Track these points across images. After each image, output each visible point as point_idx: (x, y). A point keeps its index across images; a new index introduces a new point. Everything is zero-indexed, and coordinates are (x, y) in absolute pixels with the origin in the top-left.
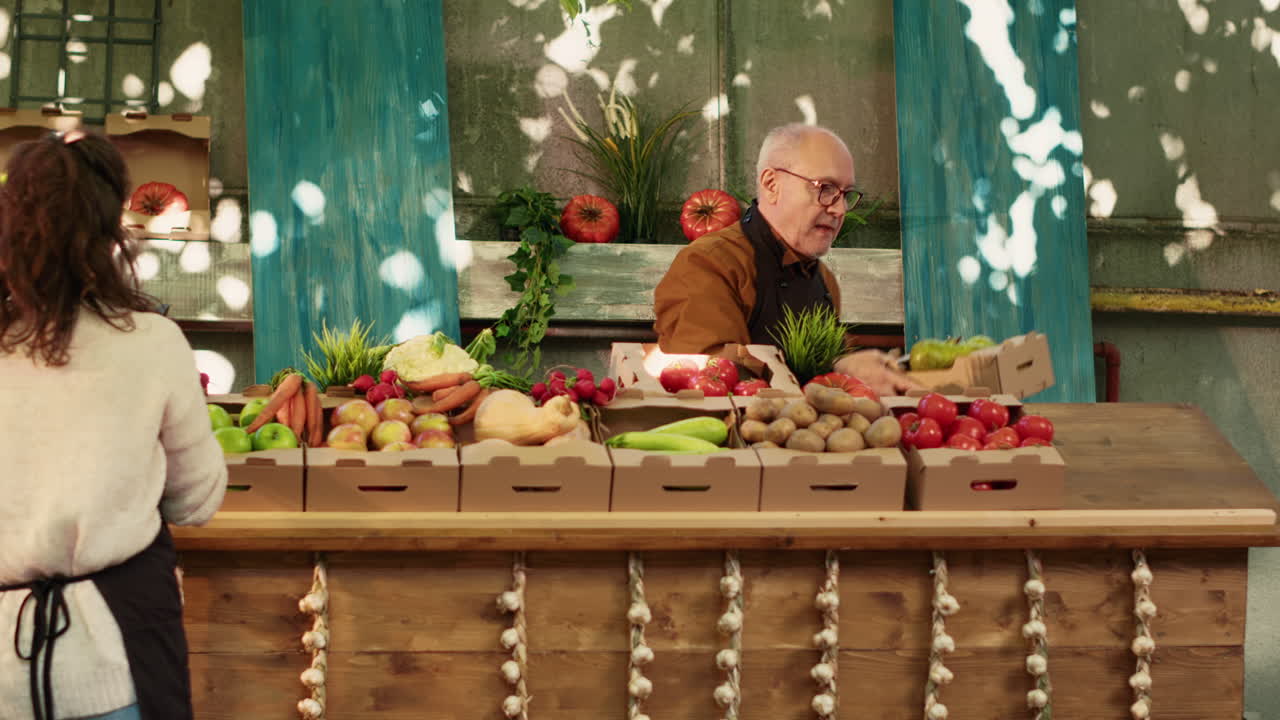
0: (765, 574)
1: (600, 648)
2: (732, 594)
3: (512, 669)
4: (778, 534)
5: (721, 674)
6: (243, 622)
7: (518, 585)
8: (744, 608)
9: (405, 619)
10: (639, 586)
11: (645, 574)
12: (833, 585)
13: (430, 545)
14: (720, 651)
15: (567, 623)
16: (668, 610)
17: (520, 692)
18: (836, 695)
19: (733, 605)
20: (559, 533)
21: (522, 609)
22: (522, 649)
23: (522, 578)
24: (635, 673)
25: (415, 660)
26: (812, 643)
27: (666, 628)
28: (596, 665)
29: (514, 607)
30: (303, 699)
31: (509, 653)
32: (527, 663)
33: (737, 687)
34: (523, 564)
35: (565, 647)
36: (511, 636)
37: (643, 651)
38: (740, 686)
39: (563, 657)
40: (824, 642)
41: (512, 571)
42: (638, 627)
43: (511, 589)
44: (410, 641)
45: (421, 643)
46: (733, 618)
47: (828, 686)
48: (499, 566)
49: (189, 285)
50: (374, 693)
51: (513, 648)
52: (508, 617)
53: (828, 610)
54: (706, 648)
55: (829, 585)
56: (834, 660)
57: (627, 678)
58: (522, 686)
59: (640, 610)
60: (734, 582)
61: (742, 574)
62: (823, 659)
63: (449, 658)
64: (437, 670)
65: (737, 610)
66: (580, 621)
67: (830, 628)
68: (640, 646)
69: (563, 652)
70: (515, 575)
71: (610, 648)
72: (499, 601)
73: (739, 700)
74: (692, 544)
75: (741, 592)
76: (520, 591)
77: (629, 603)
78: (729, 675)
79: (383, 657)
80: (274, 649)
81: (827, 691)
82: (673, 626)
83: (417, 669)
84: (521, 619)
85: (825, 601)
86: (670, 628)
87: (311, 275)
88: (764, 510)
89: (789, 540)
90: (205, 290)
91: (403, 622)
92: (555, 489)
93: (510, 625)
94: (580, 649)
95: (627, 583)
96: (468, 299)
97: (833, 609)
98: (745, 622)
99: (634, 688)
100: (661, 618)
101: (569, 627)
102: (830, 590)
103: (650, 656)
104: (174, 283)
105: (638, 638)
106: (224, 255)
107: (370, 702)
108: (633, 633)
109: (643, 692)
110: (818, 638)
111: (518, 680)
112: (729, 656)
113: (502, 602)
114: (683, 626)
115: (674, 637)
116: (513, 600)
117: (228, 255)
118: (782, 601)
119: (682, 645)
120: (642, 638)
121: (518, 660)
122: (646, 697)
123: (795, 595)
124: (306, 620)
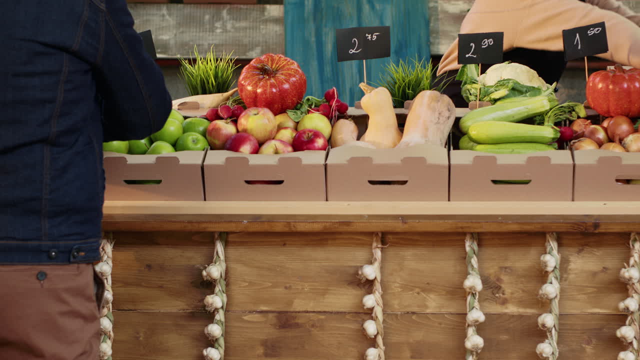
0: (580, 251)
1: (443, 311)
2: (550, 269)
3: (371, 327)
4: (587, 220)
5: (542, 334)
6: (161, 287)
7: (376, 260)
8: (561, 280)
9: (288, 285)
10: (474, 261)
11: (479, 250)
12: (636, 261)
13: (302, 227)
14: (540, 315)
15: (417, 290)
16: (499, 280)
17: (378, 346)
18: (637, 351)
19: (551, 277)
20: (404, 218)
21: (379, 279)
22: (378, 312)
23: (378, 254)
24: (471, 331)
25: (295, 318)
26: (617, 308)
27: (497, 295)
28: (440, 324)
29: (371, 277)
30: (207, 347)
31: (369, 313)
32: (384, 321)
33: (555, 344)
34: (380, 243)
35: (415, 309)
36: (370, 301)
37: (476, 315)
38: (558, 344)
39: (414, 317)
40: (627, 309)
41: (371, 249)
42: (474, 295)
43: (371, 262)
44: (290, 303)
45: (299, 305)
46: (551, 289)
47: (631, 343)
48: (362, 245)
49: (241, 34)
50: (264, 343)
51: (372, 309)
52: (368, 285)
53: (631, 282)
54: (530, 311)
55: (632, 262)
56: (637, 324)
57: (464, 336)
58: (380, 340)
59: (474, 282)
60: (551, 260)
61: (559, 252)
62: (627, 322)
63: (323, 317)
64: (313, 326)
65: (554, 281)
66: (427, 288)
67: (632, 297)
68: (474, 310)
69: (413, 313)
70: (374, 251)
71: (452, 310)
72: (360, 273)
73: (557, 354)
74: (515, 227)
75: (558, 267)
76: (377, 265)
77: (466, 274)
78: (548, 334)
79: (271, 315)
80: (186, 307)
81: (631, 349)
82: (503, 294)
83: (297, 325)
84: (378, 286)
85: (627, 275)
86: (501, 295)
87: (326, 26)
88: (579, 200)
89: (596, 225)
90: (253, 38)
91: (286, 288)
92: (404, 183)
93: (370, 292)
94: (428, 311)
95: (464, 259)
96: (437, 41)
97: (635, 281)
98: (562, 291)
99: (469, 344)
100: (492, 286)
101: (418, 293)
102: (633, 266)
103: (482, 318)
104: (231, 34)
105: (473, 303)
106: (266, 14)
107: (260, 351)
108: (469, 298)
109: (476, 348)
110: (622, 305)
111: (376, 336)
112: (548, 320)
113: (362, 274)
114: (512, 293)
115: (504, 302)
116: (371, 272)
117: (269, 13)
118: (594, 274)
119: (512, 309)
120: (476, 304)
121: (374, 319)
122: (479, 351)
123: (605, 269)
124: (209, 286)
